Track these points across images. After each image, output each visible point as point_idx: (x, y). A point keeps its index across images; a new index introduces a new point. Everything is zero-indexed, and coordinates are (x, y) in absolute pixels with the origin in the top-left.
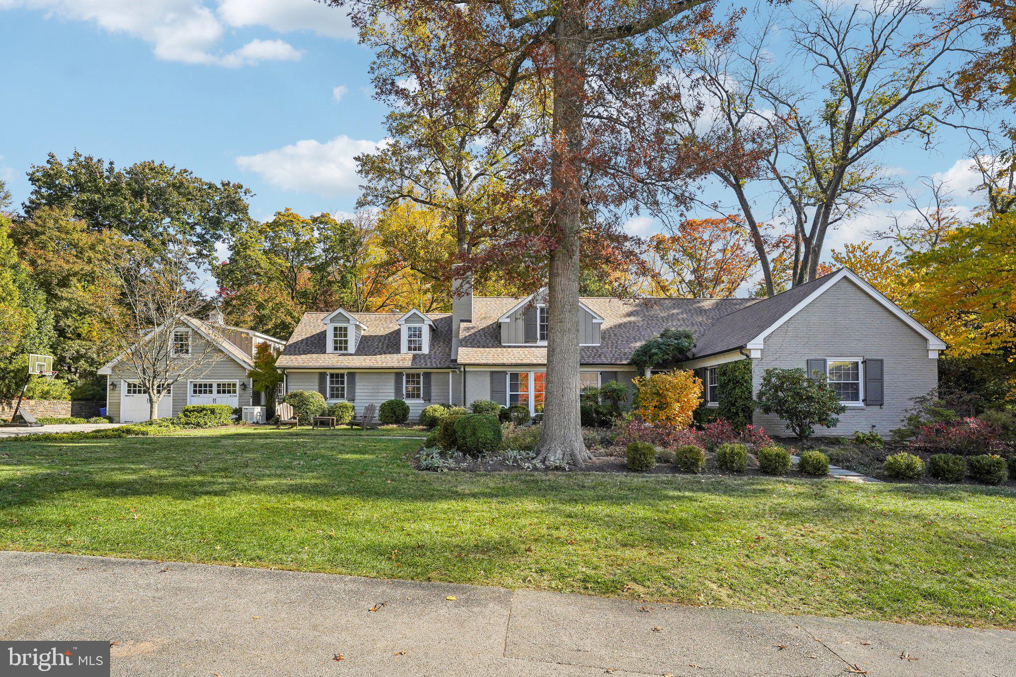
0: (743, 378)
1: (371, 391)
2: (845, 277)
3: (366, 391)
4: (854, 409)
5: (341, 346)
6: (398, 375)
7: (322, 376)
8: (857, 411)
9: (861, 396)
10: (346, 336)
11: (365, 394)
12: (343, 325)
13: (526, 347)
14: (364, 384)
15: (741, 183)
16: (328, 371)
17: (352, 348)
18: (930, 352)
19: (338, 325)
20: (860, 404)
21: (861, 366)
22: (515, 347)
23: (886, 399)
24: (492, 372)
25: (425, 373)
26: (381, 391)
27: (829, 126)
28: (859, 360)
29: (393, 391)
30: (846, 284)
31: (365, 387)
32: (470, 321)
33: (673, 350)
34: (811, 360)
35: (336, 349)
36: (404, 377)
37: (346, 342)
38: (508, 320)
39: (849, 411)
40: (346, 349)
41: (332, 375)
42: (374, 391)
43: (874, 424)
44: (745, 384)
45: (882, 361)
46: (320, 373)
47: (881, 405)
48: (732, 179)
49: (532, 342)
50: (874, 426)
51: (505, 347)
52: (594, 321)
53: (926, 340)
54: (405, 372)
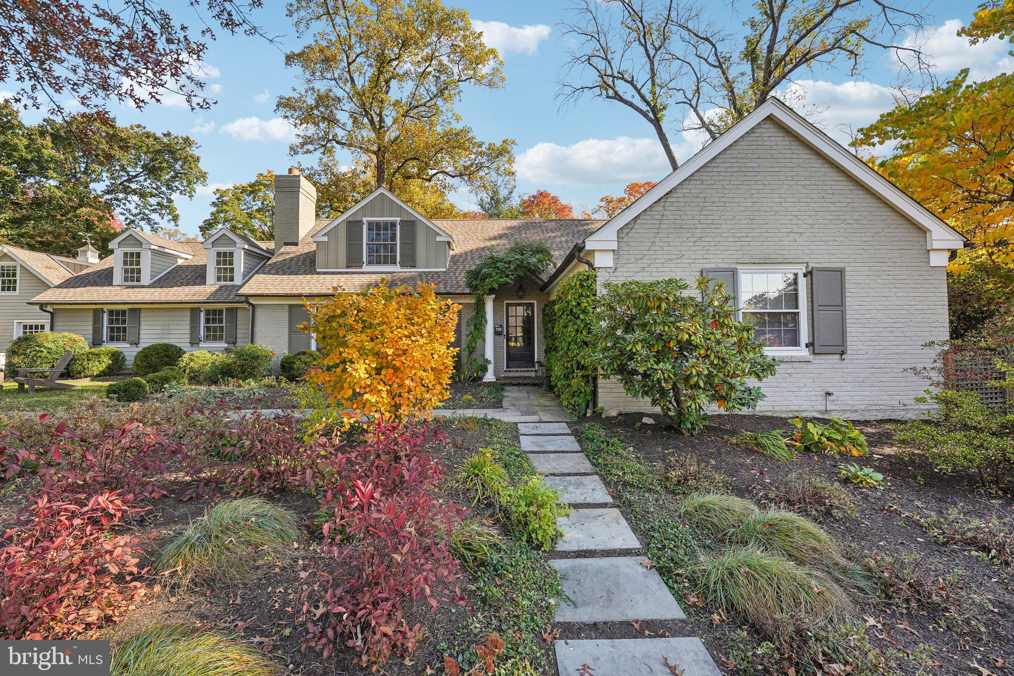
0: (579, 304)
1: (160, 332)
2: (770, 118)
3: (154, 332)
4: (791, 361)
5: (132, 276)
6: (194, 312)
7: (97, 314)
8: (796, 365)
9: (804, 337)
10: (138, 263)
11: (152, 336)
12: (135, 250)
13: (347, 273)
14: (150, 323)
15: (659, 116)
16: (105, 308)
17: (146, 279)
18: (931, 253)
19: (129, 250)
20: (802, 352)
21: (802, 283)
22: (333, 273)
23: (852, 343)
24: (291, 306)
25: (228, 309)
26: (174, 332)
27: (749, 62)
28: (801, 270)
29: (188, 332)
30: (770, 131)
31: (153, 327)
32: (296, 244)
33: (515, 269)
34: (709, 271)
35: (126, 279)
36: (202, 314)
37: (139, 271)
38: (325, 239)
39: (783, 366)
40: (138, 280)
41: (111, 312)
42: (164, 332)
43: (830, 390)
44: (582, 316)
45: (841, 272)
46: (95, 310)
47: (842, 353)
48: (651, 115)
49: (356, 267)
50: (828, 394)
51: (319, 273)
52: (438, 239)
53: (923, 231)
54: (203, 307)
